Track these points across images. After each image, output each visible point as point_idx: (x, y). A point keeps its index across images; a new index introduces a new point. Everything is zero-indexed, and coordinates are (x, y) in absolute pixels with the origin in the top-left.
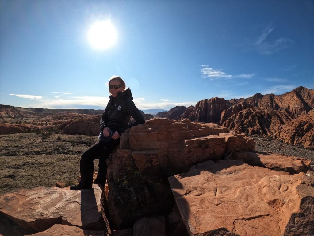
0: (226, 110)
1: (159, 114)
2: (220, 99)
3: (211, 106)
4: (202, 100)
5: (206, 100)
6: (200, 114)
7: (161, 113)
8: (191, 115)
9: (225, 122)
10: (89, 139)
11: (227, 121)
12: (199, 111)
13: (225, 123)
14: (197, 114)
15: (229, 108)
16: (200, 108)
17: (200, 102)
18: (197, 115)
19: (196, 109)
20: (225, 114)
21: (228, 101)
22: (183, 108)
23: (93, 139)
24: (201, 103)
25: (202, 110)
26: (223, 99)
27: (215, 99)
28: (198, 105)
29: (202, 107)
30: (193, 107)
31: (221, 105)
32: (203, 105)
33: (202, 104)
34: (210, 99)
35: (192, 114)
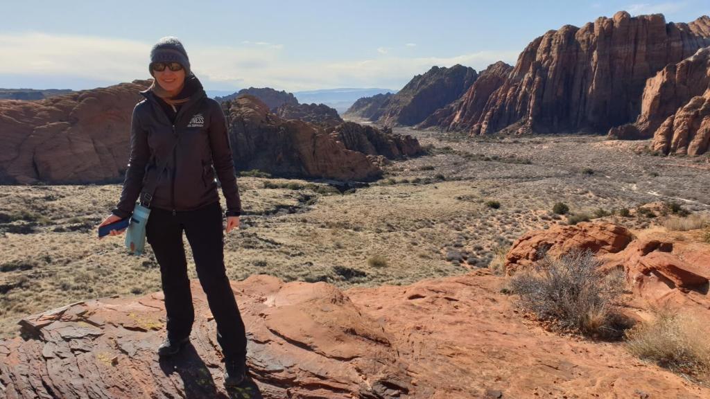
0: (672, 70)
1: (360, 104)
2: (642, 19)
3: (595, 53)
4: (552, 33)
5: (571, 31)
6: (539, 96)
7: (368, 100)
8: (499, 102)
9: (667, 122)
10: (28, 202)
11: (680, 113)
12: (537, 79)
13: (671, 126)
14: (525, 94)
15: (691, 59)
16: (538, 66)
17: (538, 41)
18: (526, 97)
19: (522, 74)
20: (663, 86)
21: (683, 25)
22: (460, 73)
23: (49, 198)
24: (543, 45)
25: (550, 75)
26: (659, 18)
27: (618, 19)
28: (529, 54)
29: (549, 64)
30: (506, 67)
31: (642, 48)
32: (554, 53)
33: (548, 49)
34: (591, 26)
35: (502, 94)
